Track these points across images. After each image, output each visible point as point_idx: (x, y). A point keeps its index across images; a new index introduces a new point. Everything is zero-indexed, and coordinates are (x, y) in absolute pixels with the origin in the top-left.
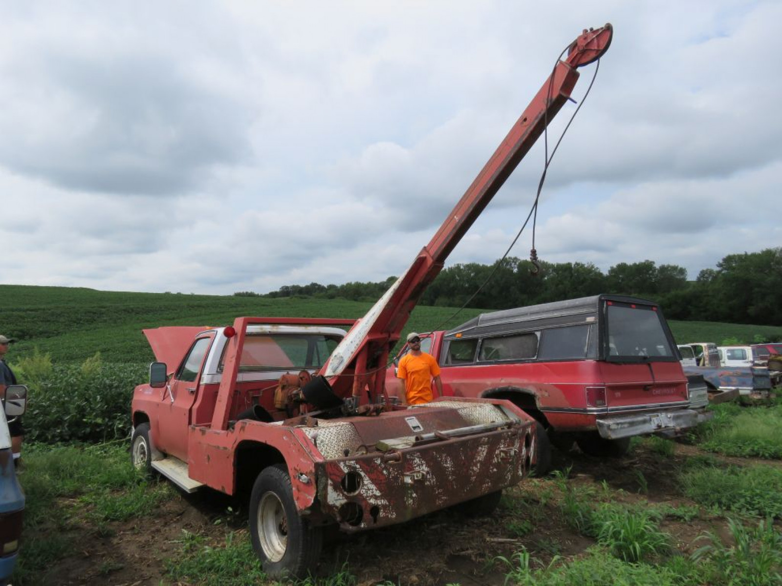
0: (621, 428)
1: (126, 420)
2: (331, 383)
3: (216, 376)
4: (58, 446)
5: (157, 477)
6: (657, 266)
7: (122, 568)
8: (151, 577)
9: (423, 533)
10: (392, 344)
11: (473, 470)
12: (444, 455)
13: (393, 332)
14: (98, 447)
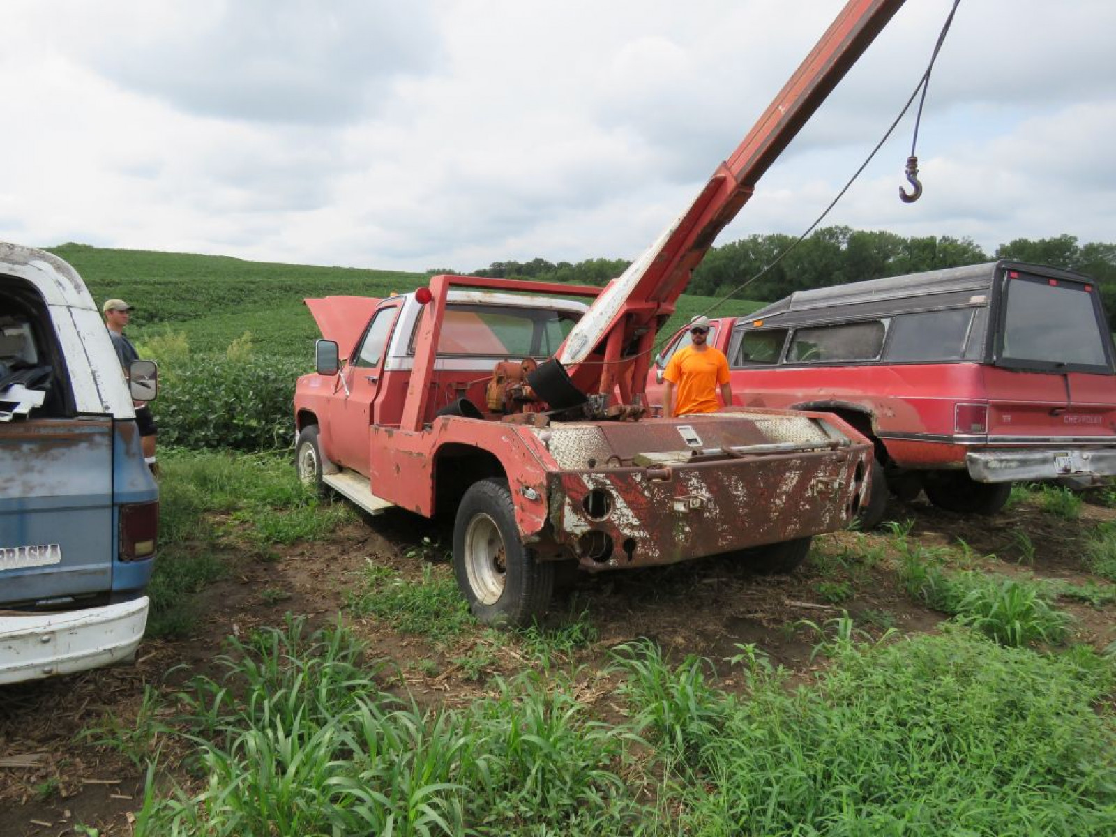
0: (1006, 467)
1: (288, 424)
2: (570, 373)
3: (406, 360)
4: (202, 453)
5: (330, 495)
6: (1080, 244)
7: (290, 598)
8: (326, 611)
9: (693, 588)
10: (661, 320)
11: (774, 503)
12: (734, 478)
13: (664, 301)
14: (254, 457)
